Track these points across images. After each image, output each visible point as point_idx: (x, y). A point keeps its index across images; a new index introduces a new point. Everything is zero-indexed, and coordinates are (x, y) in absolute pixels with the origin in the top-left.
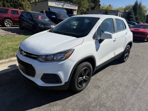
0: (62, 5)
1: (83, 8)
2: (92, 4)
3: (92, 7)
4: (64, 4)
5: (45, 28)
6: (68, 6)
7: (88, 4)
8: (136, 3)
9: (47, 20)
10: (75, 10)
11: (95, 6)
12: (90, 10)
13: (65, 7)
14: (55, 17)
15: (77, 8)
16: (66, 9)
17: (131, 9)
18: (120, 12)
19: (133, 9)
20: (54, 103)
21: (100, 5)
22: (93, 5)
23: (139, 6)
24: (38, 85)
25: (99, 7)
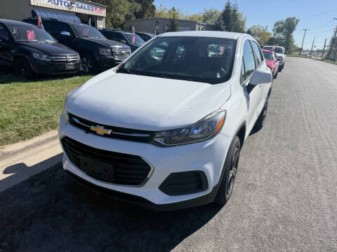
0: (67, 4)
1: (118, 15)
2: (136, 4)
3: (138, 11)
4: (72, 3)
5: (52, 61)
6: (81, 7)
7: (128, 4)
8: (228, 7)
9: (51, 41)
10: (101, 18)
11: (143, 9)
12: (134, 18)
13: (75, 9)
14: (69, 34)
15: (103, 13)
16: (78, 14)
17: (219, 19)
18: (199, 24)
19: (223, 19)
20: (189, 237)
21: (153, 8)
22: (139, 7)
23: (232, 12)
24: (154, 204)
25: (152, 12)
